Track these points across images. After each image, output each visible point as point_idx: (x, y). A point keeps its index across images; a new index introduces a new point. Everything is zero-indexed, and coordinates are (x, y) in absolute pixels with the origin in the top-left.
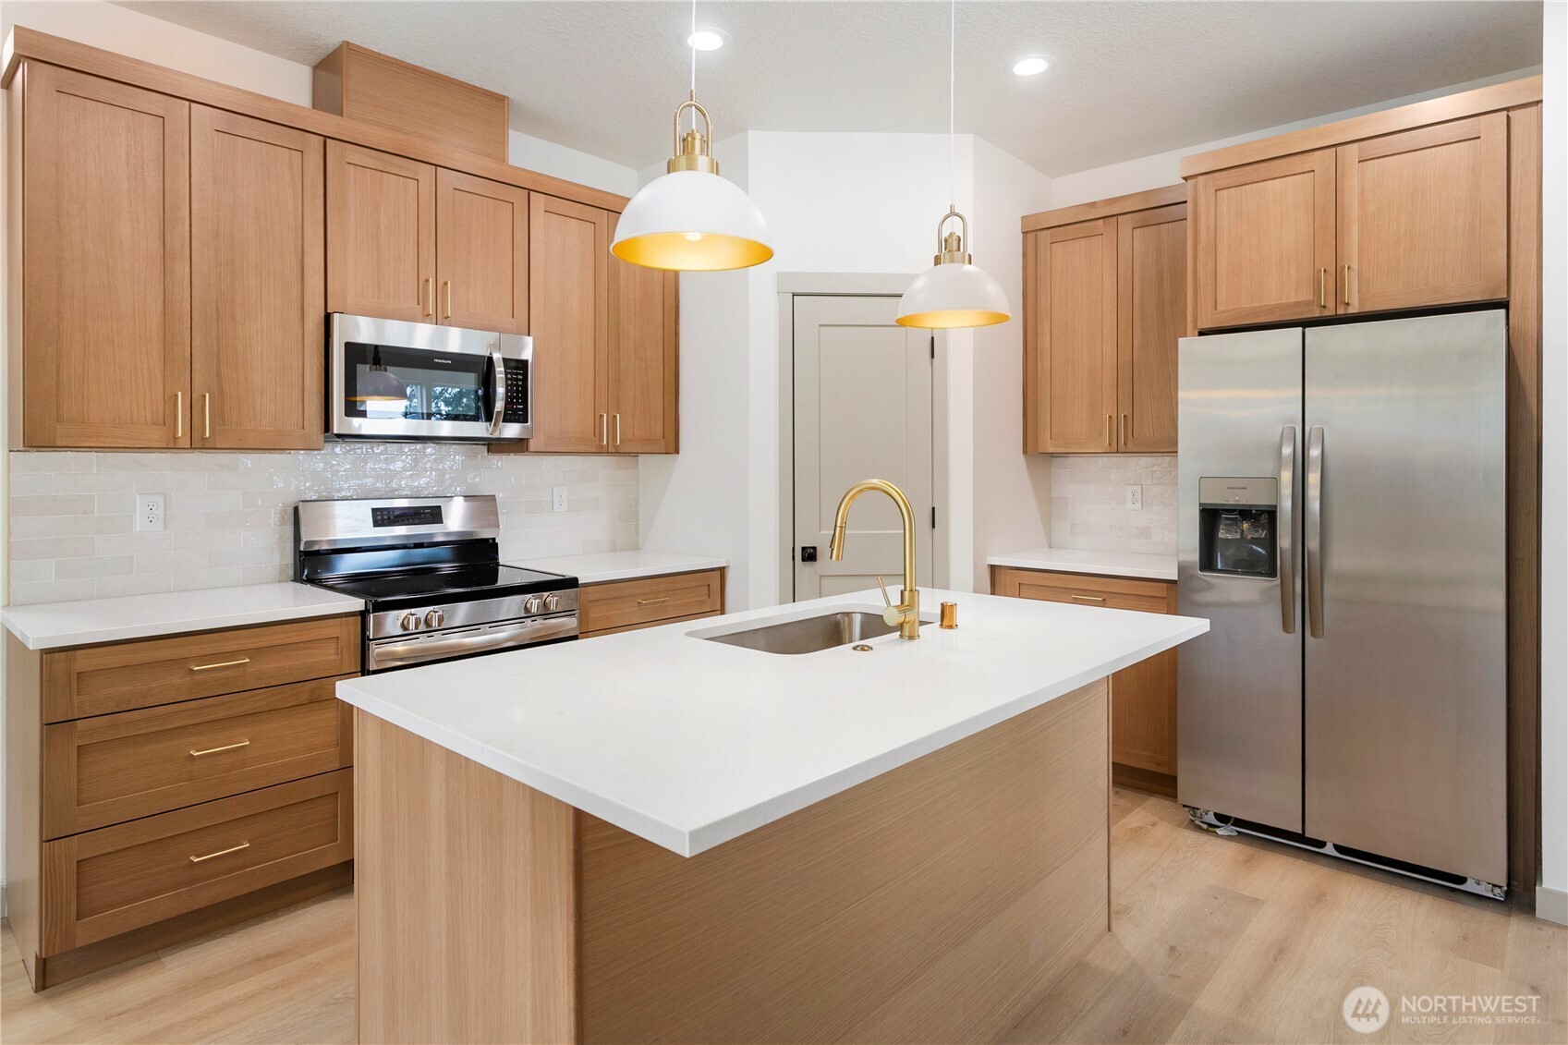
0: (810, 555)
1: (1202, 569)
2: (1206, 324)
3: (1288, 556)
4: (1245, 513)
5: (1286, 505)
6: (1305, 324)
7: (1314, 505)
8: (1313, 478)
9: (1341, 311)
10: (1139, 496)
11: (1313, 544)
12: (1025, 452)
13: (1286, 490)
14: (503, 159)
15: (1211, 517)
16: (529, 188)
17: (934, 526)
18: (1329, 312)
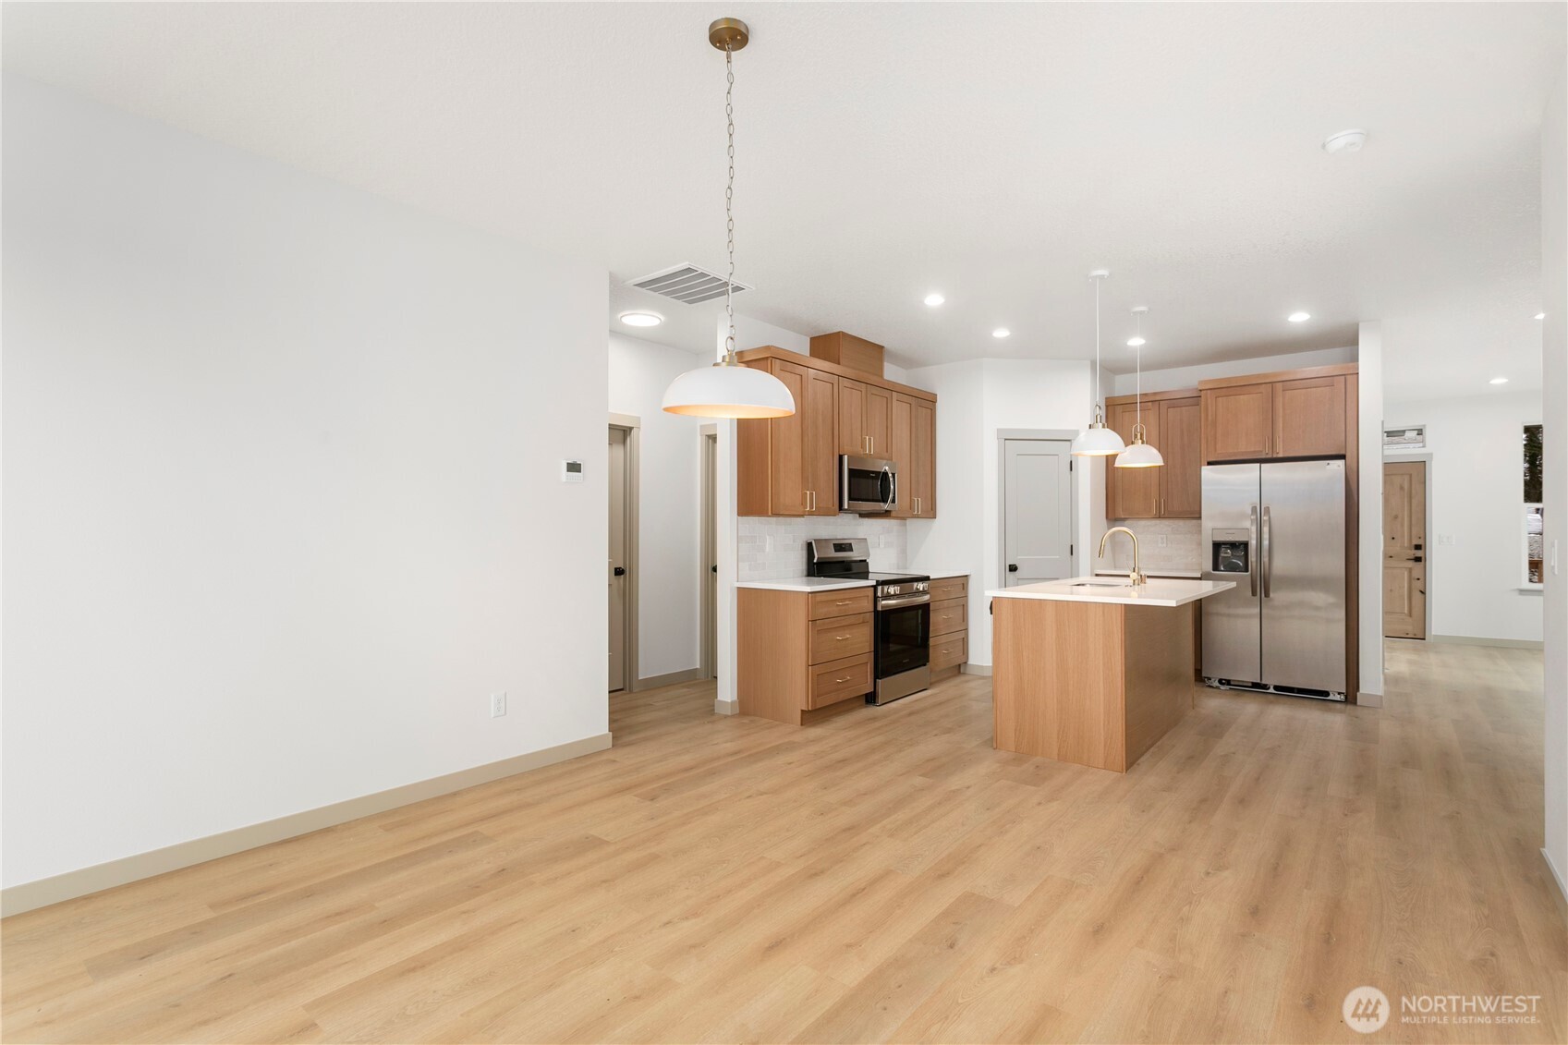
0: (1013, 568)
1: (1214, 570)
2: (1211, 459)
3: (1254, 564)
4: (1233, 545)
5: (1253, 543)
6: (1261, 461)
7: (1266, 543)
8: (1266, 529)
9: (1275, 456)
10: (1165, 540)
11: (1265, 559)
12: (1107, 518)
13: (1254, 536)
14: (882, 376)
15: (1217, 546)
16: (892, 389)
17: (1072, 554)
18: (1269, 456)
